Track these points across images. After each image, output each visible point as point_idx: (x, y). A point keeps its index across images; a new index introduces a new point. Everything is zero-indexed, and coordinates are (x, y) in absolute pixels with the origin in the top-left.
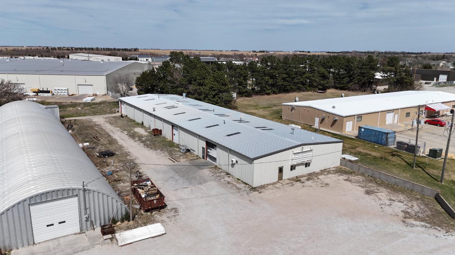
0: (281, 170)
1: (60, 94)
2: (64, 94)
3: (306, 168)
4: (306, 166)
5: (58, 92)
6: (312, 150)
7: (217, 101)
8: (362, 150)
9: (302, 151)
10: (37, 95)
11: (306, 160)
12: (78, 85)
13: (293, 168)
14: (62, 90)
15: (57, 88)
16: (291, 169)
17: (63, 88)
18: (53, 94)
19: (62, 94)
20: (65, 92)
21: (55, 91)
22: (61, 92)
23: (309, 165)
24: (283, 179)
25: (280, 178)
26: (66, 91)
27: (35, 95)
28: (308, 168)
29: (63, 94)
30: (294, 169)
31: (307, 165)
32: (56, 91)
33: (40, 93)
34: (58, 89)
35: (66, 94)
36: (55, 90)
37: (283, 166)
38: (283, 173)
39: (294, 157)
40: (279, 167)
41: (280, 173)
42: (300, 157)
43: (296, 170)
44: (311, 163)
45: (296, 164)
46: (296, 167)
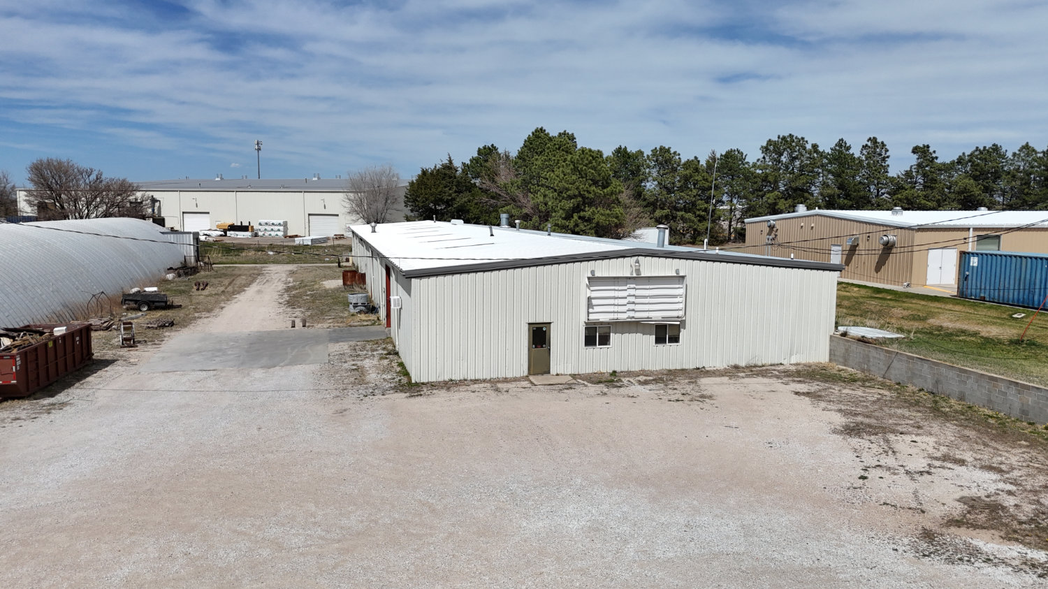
0: (539, 336)
1: (269, 233)
2: (277, 235)
3: (660, 346)
4: (660, 340)
5: (266, 230)
6: (683, 277)
7: (577, 225)
8: (951, 321)
9: (635, 275)
10: (226, 235)
11: (657, 316)
12: (309, 215)
13: (596, 335)
14: (273, 224)
15: (263, 221)
16: (590, 341)
17: (276, 222)
18: (256, 235)
19: (273, 234)
20: (279, 230)
21: (260, 227)
22: (272, 230)
23: (675, 339)
24: (553, 371)
25: (539, 365)
26: (281, 228)
27: (221, 235)
28: (668, 347)
29: (276, 233)
30: (605, 340)
31: (666, 333)
32: (262, 228)
33: (229, 230)
34: (266, 224)
35: (281, 234)
36: (260, 224)
37: (550, 323)
38: (550, 349)
39: (599, 292)
40: (529, 324)
41: (536, 347)
42: (626, 298)
43: (611, 346)
44: (685, 329)
45: (609, 323)
46: (611, 334)
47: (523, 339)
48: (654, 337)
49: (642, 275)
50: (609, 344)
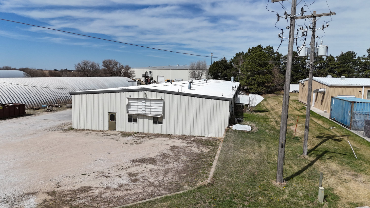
0: (112, 117)
3: (155, 124)
4: (155, 122)
6: (162, 100)
9: (145, 98)
11: (153, 114)
13: (132, 119)
16: (130, 120)
17: (180, 79)
23: (161, 123)
24: (117, 130)
25: (112, 127)
28: (158, 125)
31: (157, 120)
34: (177, 80)
37: (116, 113)
38: (116, 122)
39: (132, 103)
40: (109, 113)
41: (111, 121)
42: (142, 106)
43: (137, 123)
44: (164, 119)
45: (136, 115)
46: (137, 119)
47: (107, 117)
48: (152, 121)
49: (148, 98)
50: (136, 122)
